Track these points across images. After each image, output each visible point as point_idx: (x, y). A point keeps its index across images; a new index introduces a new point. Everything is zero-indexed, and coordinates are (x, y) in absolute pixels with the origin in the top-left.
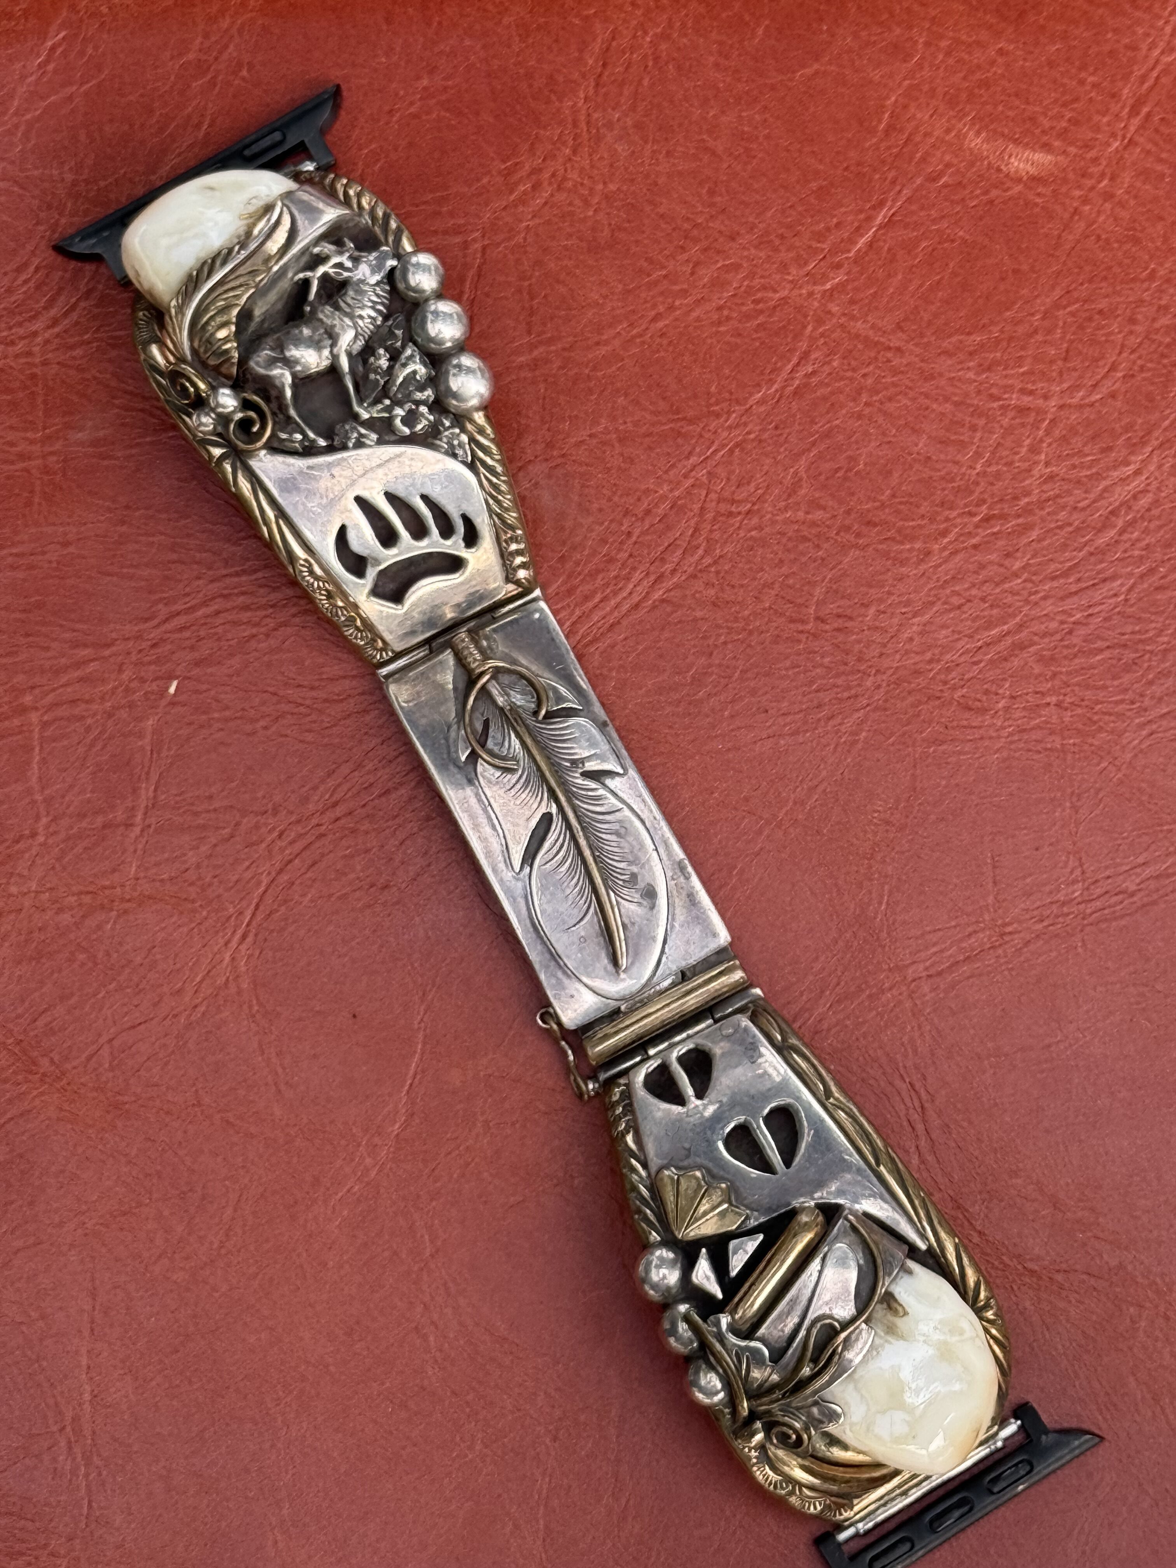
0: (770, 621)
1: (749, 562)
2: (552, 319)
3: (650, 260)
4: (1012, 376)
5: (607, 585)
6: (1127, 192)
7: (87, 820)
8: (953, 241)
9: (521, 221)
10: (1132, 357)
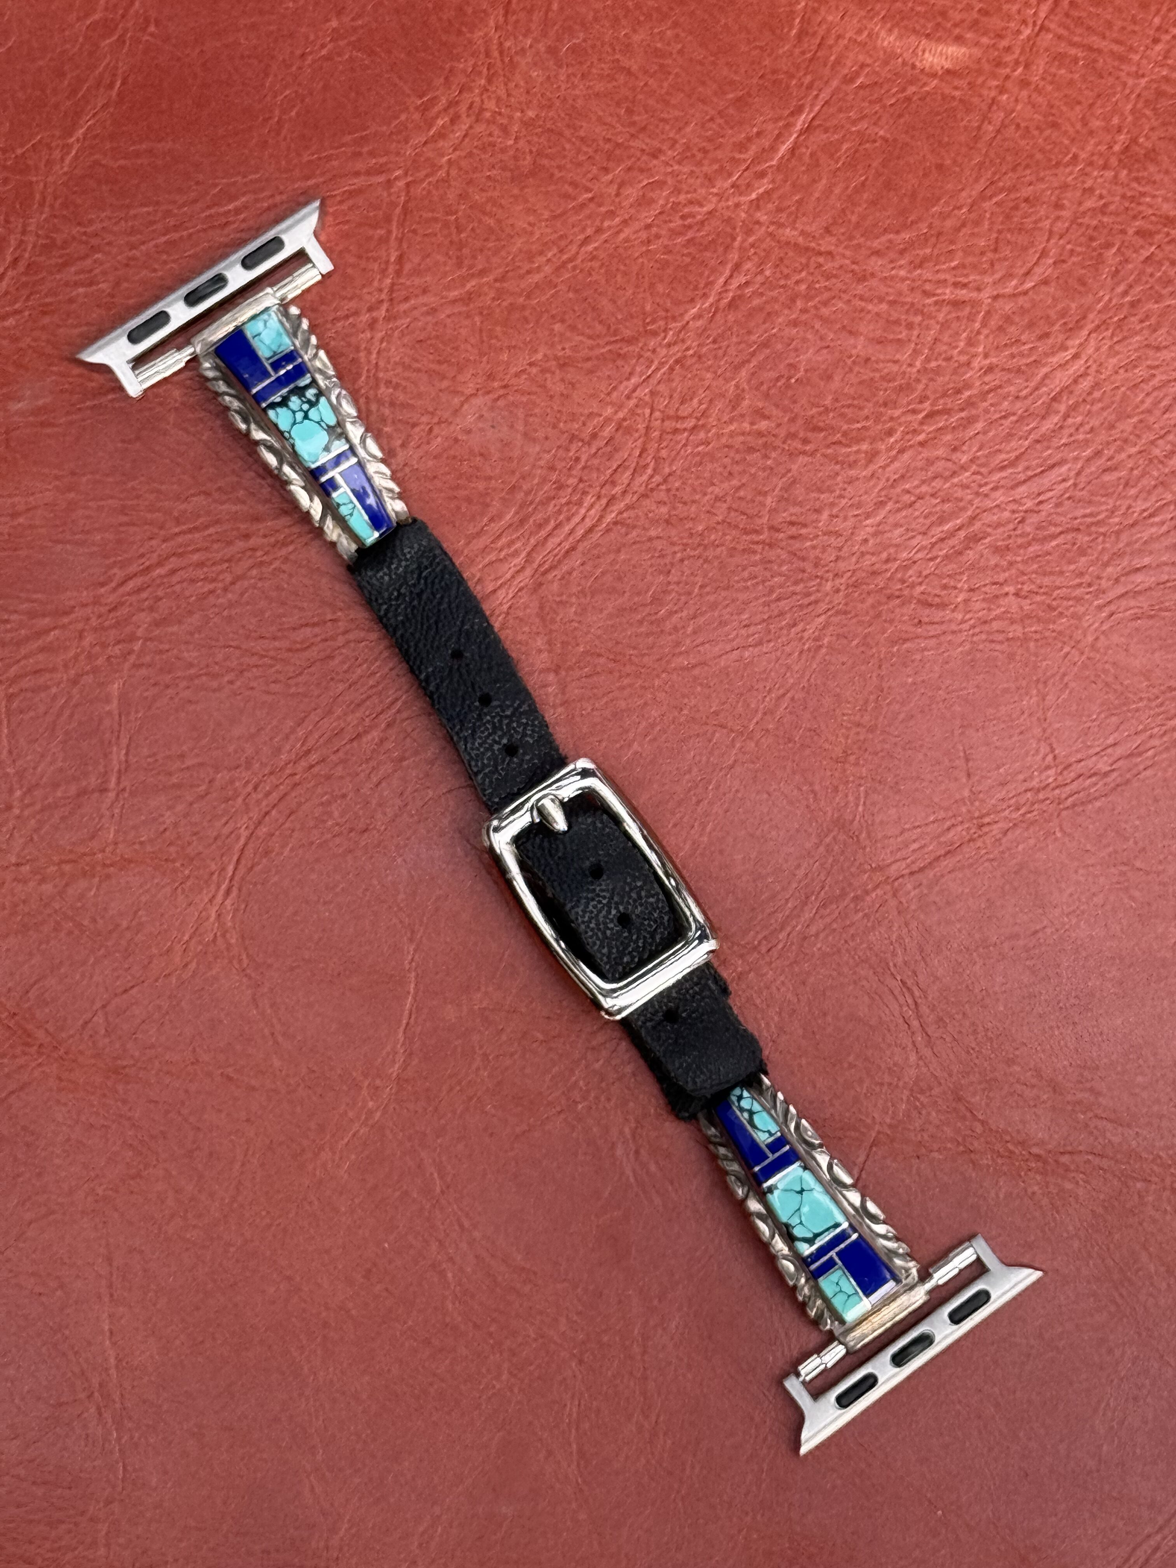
0: (724, 534)
1: (698, 478)
2: (481, 250)
3: (574, 184)
4: (944, 271)
5: (559, 512)
6: (1043, 79)
7: (63, 788)
8: (875, 141)
9: (443, 156)
10: (1061, 242)
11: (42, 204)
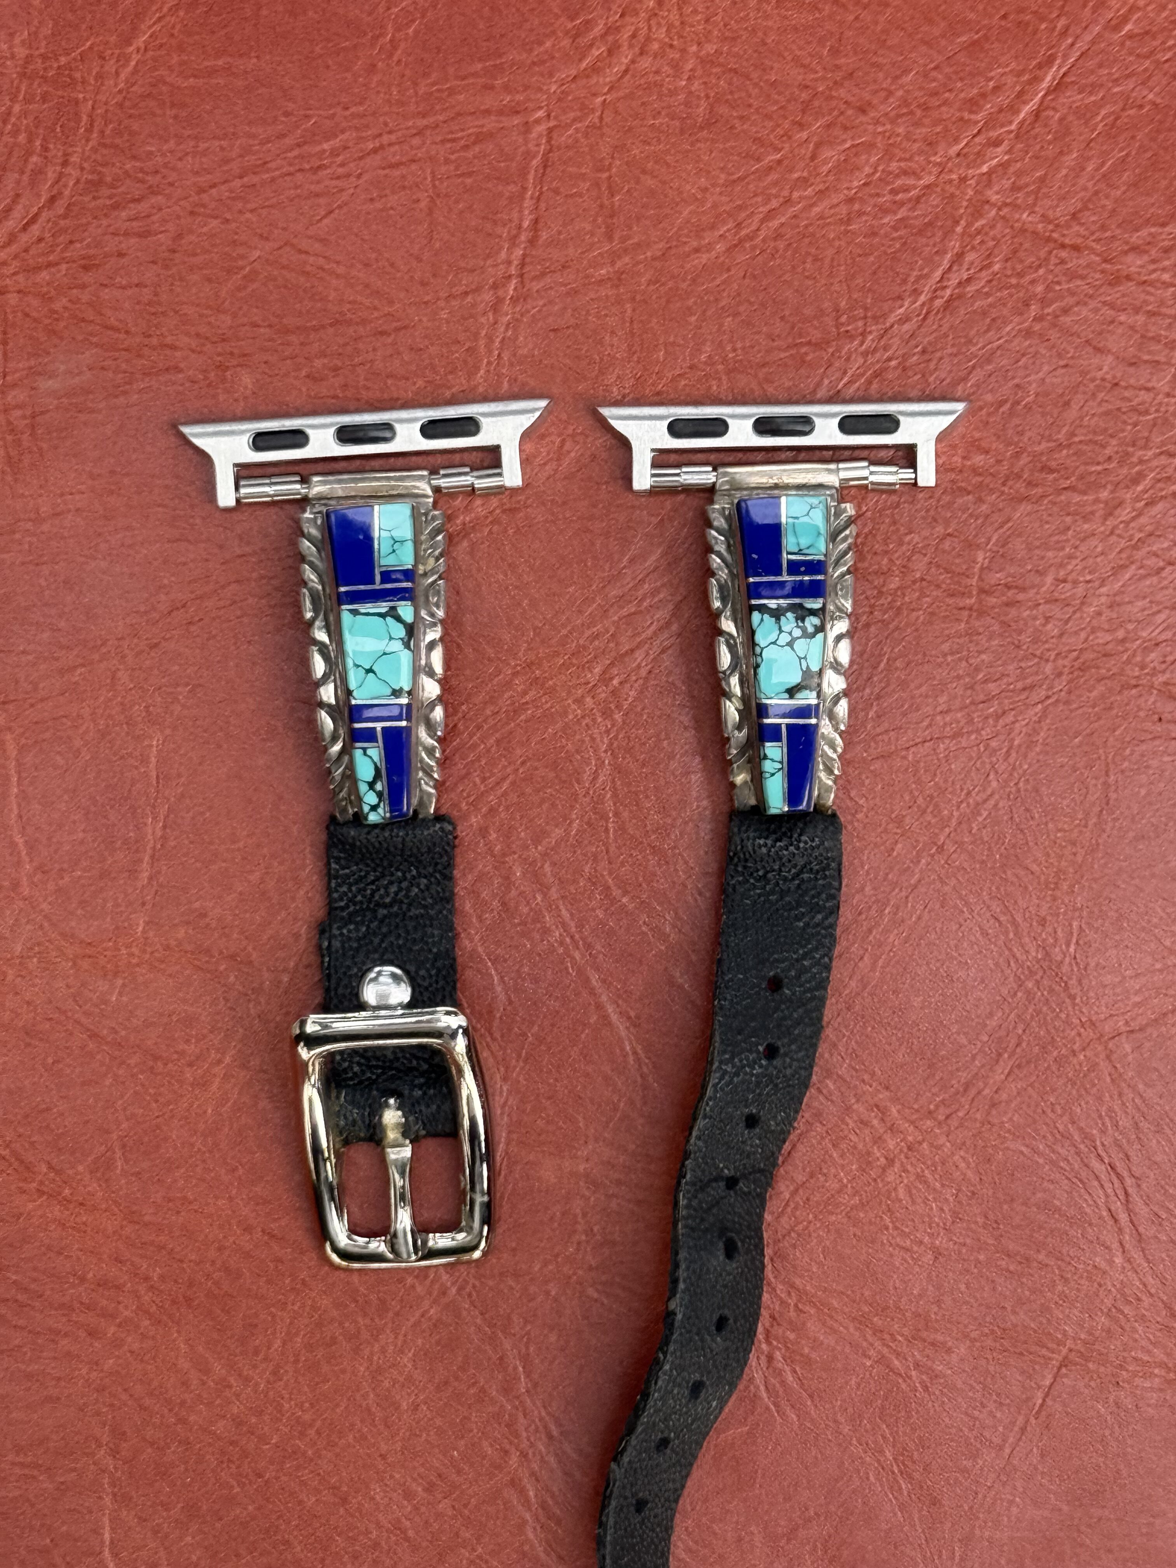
11: (89, 130)
